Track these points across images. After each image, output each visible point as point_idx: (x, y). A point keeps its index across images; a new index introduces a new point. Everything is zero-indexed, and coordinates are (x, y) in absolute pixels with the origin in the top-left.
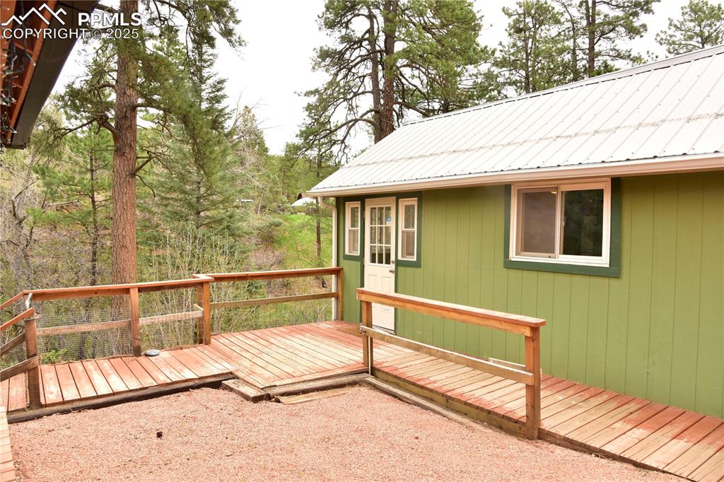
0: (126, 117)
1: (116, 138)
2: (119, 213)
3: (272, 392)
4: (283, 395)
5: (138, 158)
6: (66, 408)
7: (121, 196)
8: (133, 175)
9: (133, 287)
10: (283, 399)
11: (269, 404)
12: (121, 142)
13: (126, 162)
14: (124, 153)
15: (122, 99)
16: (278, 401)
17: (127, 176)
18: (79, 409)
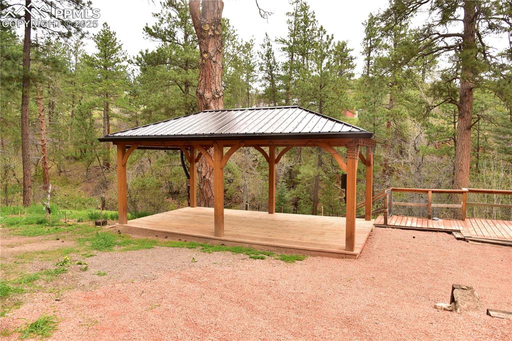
0: (465, 96)
1: (459, 108)
2: (460, 151)
3: (466, 238)
4: (471, 240)
5: (472, 118)
6: (393, 227)
7: (461, 142)
8: (469, 129)
9: (430, 191)
10: (470, 242)
11: (464, 242)
12: (462, 111)
13: (465, 121)
14: (464, 117)
15: (463, 85)
16: (468, 242)
17: (465, 130)
18: (397, 228)
